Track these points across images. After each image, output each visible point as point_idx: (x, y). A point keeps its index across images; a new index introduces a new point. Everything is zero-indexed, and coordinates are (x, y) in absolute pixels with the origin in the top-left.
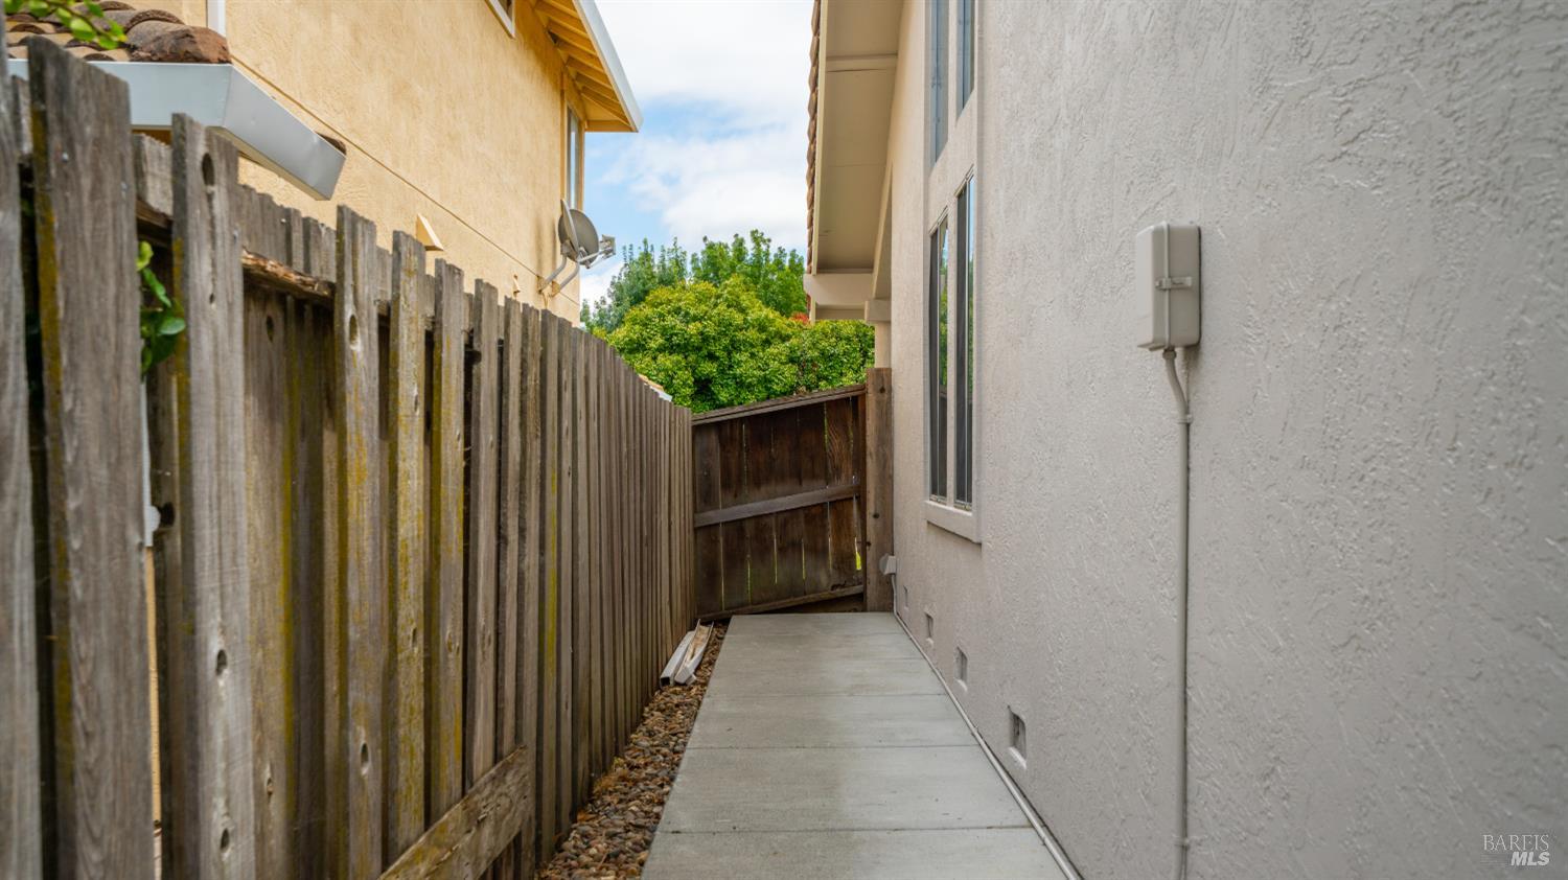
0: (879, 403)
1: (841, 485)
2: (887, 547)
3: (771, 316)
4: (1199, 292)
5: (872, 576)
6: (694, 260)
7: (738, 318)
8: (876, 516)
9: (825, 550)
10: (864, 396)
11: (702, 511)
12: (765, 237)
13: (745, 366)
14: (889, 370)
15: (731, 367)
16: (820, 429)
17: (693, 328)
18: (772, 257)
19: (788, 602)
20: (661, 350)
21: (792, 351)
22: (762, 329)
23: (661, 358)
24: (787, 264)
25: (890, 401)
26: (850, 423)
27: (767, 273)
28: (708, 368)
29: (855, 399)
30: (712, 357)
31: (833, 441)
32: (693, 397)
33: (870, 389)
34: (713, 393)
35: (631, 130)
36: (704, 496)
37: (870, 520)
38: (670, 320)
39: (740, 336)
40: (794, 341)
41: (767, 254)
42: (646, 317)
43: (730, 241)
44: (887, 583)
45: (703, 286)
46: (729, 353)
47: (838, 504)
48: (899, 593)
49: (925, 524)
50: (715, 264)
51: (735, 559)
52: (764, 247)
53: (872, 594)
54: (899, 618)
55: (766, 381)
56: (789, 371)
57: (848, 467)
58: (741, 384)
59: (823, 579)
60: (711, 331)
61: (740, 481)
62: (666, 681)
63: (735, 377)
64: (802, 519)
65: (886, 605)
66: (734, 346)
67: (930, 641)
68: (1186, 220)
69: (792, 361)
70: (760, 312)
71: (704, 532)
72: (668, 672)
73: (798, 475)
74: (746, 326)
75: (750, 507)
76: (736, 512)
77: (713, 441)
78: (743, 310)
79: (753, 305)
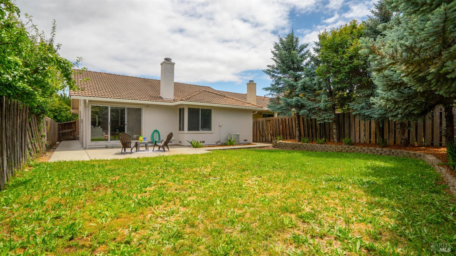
1: (74, 129)
2: (78, 134)
7: (62, 107)
9: (72, 135)
11: (59, 132)
13: (63, 114)
15: (60, 114)
19: (68, 140)
22: (66, 108)
26: (75, 124)
28: (56, 114)
29: (75, 122)
30: (57, 112)
31: (73, 126)
32: (53, 118)
33: (77, 121)
36: (59, 130)
37: (77, 132)
39: (62, 109)
44: (78, 138)
47: (73, 131)
51: (62, 136)
53: (77, 139)
55: (66, 116)
56: (71, 115)
58: (62, 117)
59: (72, 137)
60: (57, 108)
61: (63, 129)
64: (70, 132)
65: (78, 139)
66: (61, 111)
70: (66, 106)
71: (59, 134)
72: (57, 143)
73: (69, 128)
74: (63, 108)
75: (64, 131)
76: (63, 132)
77: (60, 125)
78: (62, 106)
79: (64, 105)
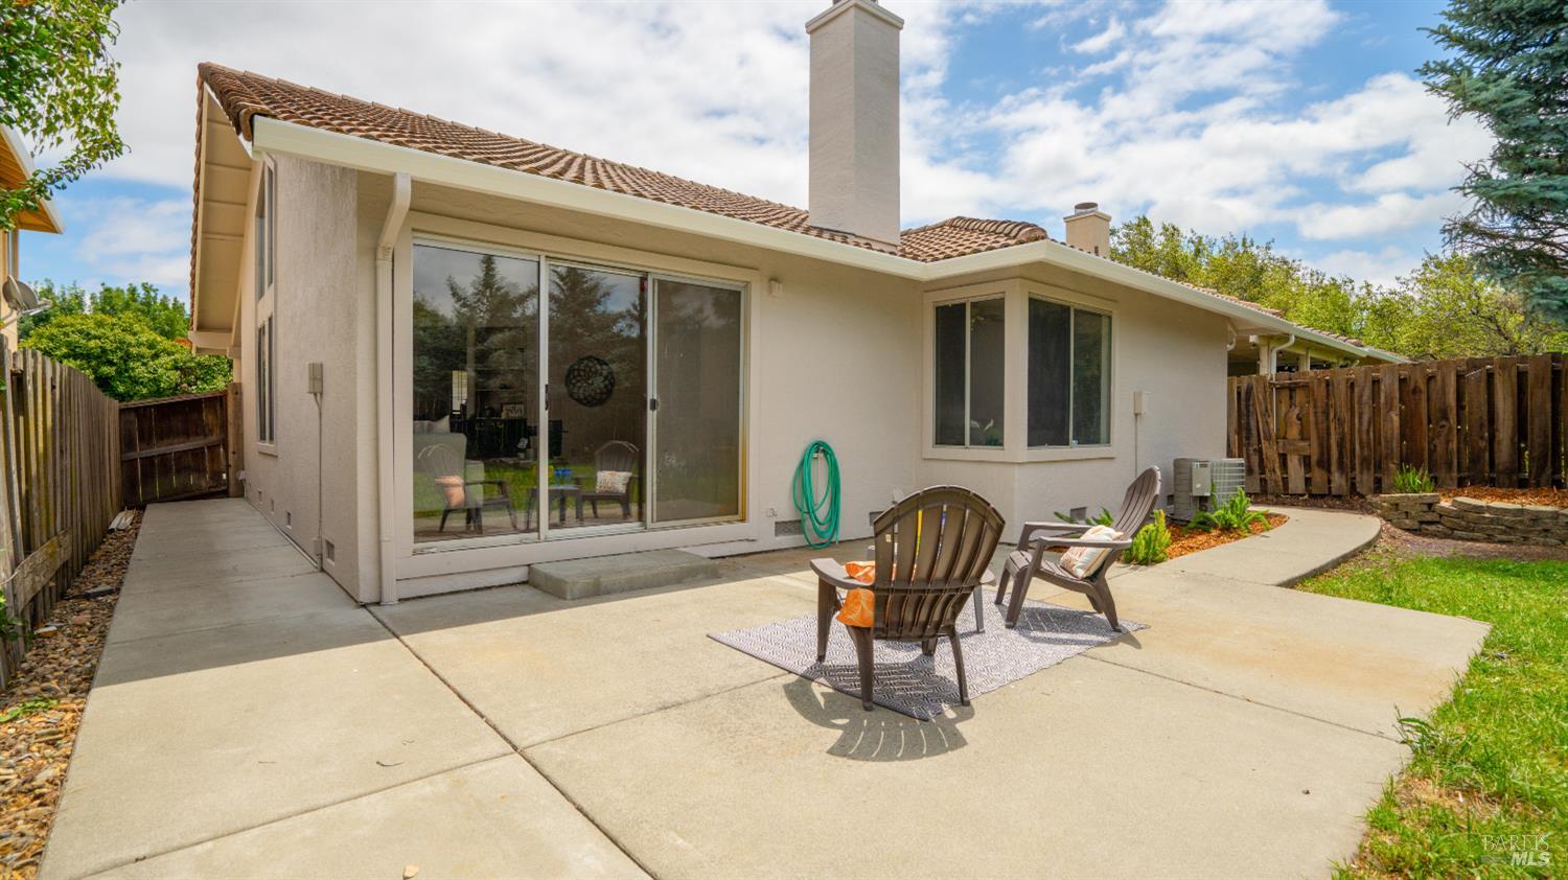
0: (234, 399)
1: (214, 438)
2: (241, 466)
3: (159, 339)
4: (321, 380)
5: (232, 482)
6: (93, 297)
7: (129, 338)
8: (234, 453)
9: (204, 470)
10: (226, 396)
11: (126, 452)
12: (154, 287)
13: (139, 370)
14: (240, 384)
15: (126, 371)
16: (200, 412)
17: (92, 344)
18: (158, 301)
19: (183, 496)
20: (66, 356)
21: (176, 361)
22: (151, 346)
23: (65, 361)
24: (171, 306)
25: (241, 399)
26: (218, 407)
27: (155, 311)
28: (106, 370)
29: (221, 397)
30: (111, 363)
31: (208, 417)
33: (229, 392)
34: (113, 387)
35: (56, 232)
36: (127, 443)
37: (231, 455)
38: (75, 337)
39: (133, 350)
40: (177, 356)
41: (155, 298)
42: (53, 334)
43: (125, 287)
44: (241, 485)
45: (100, 316)
46: (125, 361)
47: (212, 448)
48: (247, 487)
49: (257, 453)
50: (109, 302)
51: (148, 476)
52: (152, 294)
53: (232, 490)
54: (247, 499)
55: (156, 381)
56: (175, 376)
57: (217, 431)
58: (135, 381)
59: (204, 484)
60: (109, 346)
61: (150, 438)
62: (113, 530)
63: (130, 377)
64: (190, 456)
65: (240, 494)
67: (273, 513)
68: (317, 360)
69: (176, 368)
70: (148, 335)
71: (127, 465)
72: (114, 525)
73: (187, 434)
74: (139, 344)
75: (157, 450)
76: (147, 453)
77: (133, 417)
78: (135, 334)
79: (143, 332)
